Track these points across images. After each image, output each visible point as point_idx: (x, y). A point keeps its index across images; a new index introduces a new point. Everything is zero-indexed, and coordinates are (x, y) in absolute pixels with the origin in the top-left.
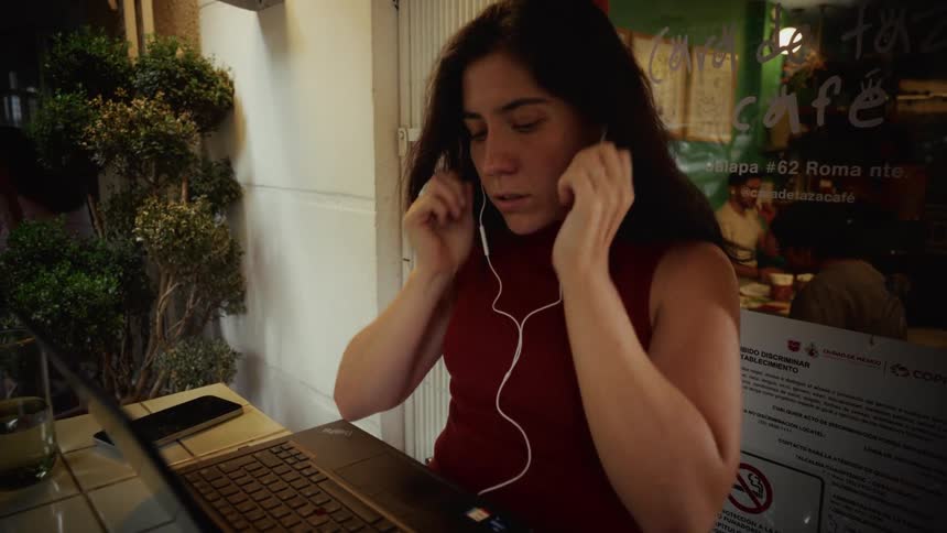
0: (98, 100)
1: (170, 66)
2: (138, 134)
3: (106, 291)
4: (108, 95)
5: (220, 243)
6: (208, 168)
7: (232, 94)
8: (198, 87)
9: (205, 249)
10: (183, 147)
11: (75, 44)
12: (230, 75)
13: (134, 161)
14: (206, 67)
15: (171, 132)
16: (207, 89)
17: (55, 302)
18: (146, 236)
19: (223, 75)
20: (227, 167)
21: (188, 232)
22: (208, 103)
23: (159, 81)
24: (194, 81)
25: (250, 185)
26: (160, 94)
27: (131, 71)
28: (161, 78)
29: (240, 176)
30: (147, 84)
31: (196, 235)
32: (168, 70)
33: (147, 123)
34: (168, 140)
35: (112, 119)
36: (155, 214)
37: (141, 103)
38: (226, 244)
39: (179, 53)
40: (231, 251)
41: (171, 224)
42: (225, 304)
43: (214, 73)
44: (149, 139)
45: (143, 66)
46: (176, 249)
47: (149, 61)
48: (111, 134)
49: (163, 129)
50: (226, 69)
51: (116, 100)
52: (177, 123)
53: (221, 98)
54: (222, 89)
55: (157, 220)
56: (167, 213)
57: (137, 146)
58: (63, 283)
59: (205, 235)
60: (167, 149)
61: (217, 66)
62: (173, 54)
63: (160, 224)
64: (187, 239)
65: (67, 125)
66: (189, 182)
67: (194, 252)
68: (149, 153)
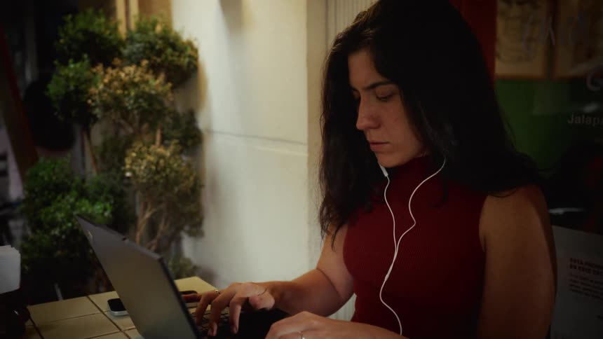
0: (100, 68)
1: (152, 39)
2: (129, 94)
3: (103, 214)
4: (108, 64)
5: (187, 178)
6: (176, 118)
7: (196, 59)
8: (172, 56)
9: (176, 183)
10: (161, 103)
11: (81, 24)
12: (196, 44)
13: (125, 114)
14: (177, 38)
15: (153, 92)
16: (179, 56)
17: (69, 221)
18: (134, 172)
19: (190, 44)
20: (191, 117)
21: (164, 169)
22: (179, 68)
23: (144, 52)
24: (169, 51)
25: (210, 131)
26: (145, 62)
27: (122, 43)
28: (145, 48)
29: (202, 124)
30: (134, 53)
31: (171, 172)
32: (149, 43)
33: (135, 85)
34: (151, 99)
35: (111, 82)
36: (140, 156)
37: (131, 69)
38: (192, 179)
39: (159, 29)
40: (195, 184)
41: (152, 163)
42: (187, 228)
43: (183, 43)
44: (137, 97)
45: (131, 39)
46: (156, 183)
47: (137, 36)
48: (109, 94)
49: (147, 89)
50: (192, 40)
51: (114, 67)
52: (156, 84)
53: (189, 63)
54: (190, 56)
55: (142, 159)
56: (149, 154)
57: (129, 103)
58: (73, 207)
59: (177, 172)
60: (150, 105)
61: (185, 37)
62: (154, 29)
63: (144, 163)
64: (164, 175)
65: (76, 87)
66: (162, 129)
67: (169, 184)
68: (137, 108)
